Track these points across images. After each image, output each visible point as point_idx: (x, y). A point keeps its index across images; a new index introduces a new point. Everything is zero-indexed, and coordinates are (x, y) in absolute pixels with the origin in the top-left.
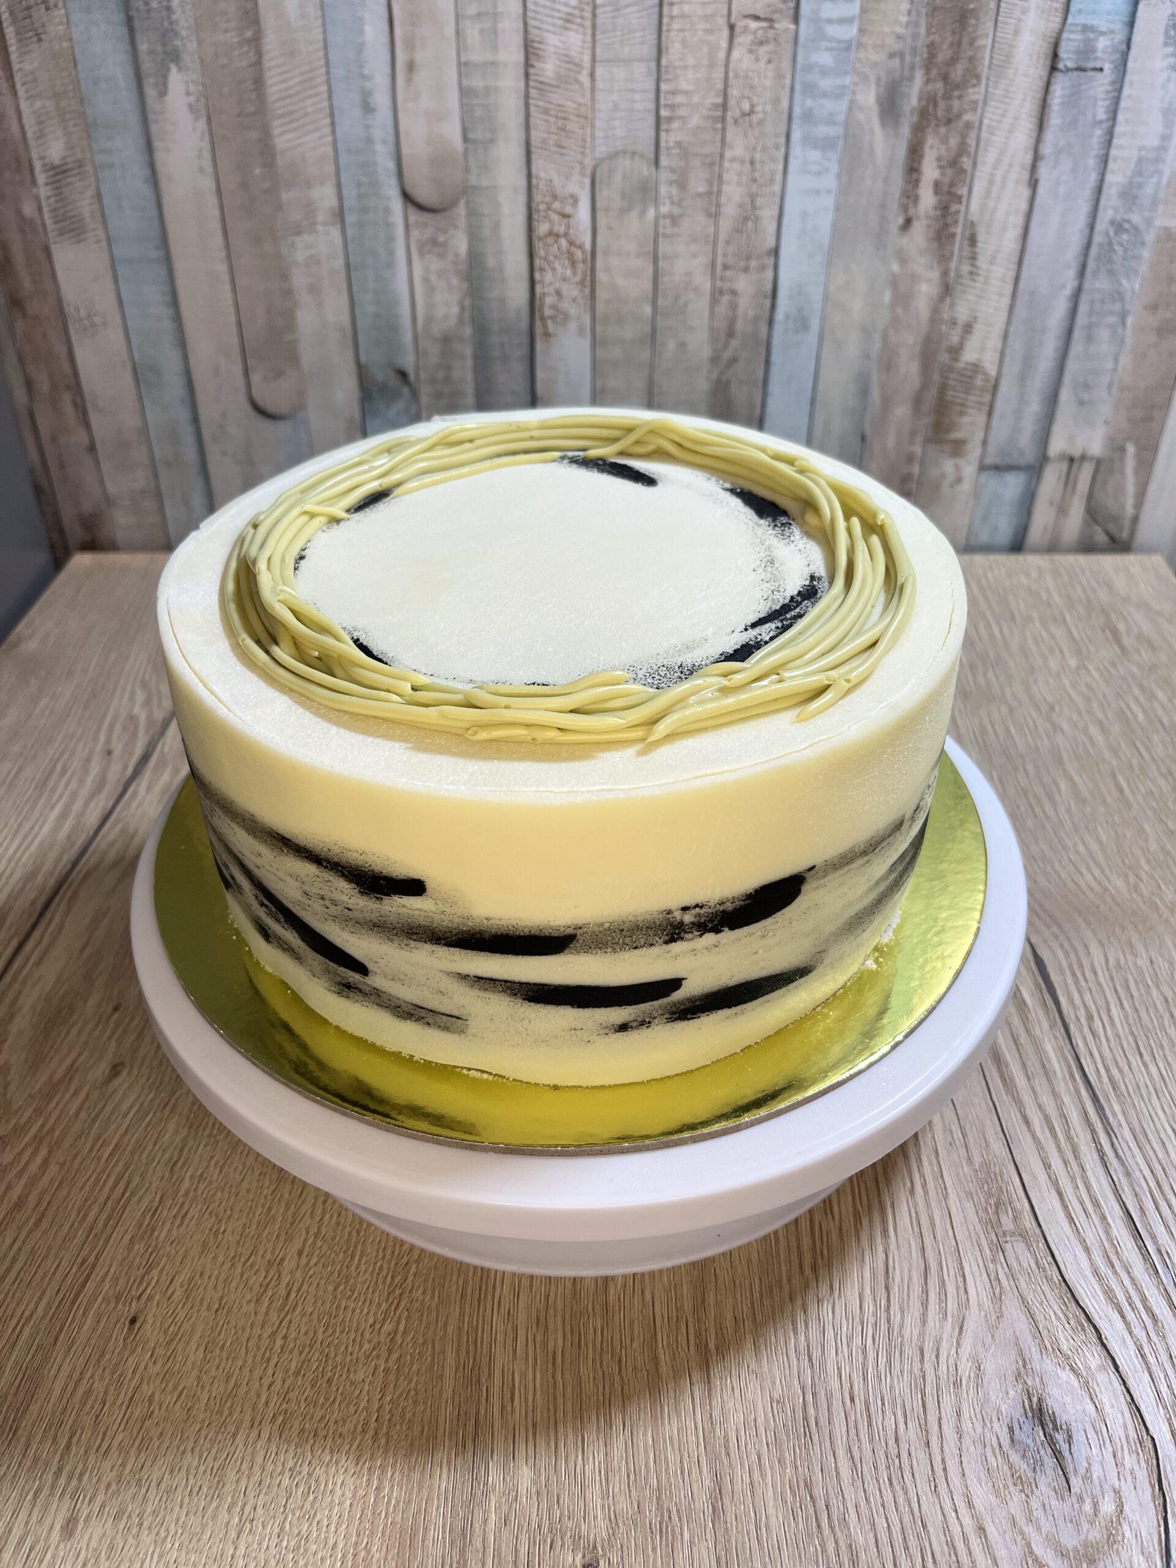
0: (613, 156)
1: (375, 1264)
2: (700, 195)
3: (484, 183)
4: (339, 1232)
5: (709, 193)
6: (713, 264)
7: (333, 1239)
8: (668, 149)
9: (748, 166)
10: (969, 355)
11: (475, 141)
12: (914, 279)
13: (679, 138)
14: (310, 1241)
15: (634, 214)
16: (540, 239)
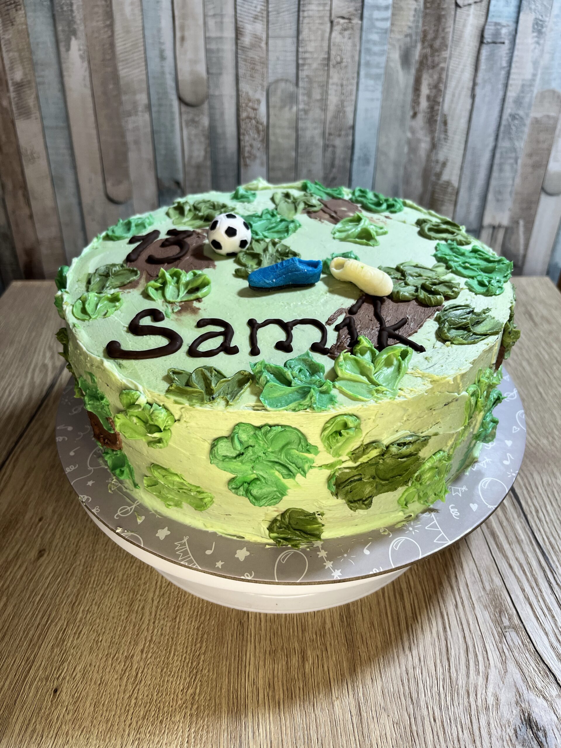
0: (277, 81)
1: (182, 656)
2: (318, 101)
3: (217, 93)
4: (162, 639)
5: (322, 100)
6: (324, 133)
7: (159, 643)
8: (302, 78)
9: (340, 88)
10: (445, 177)
11: (212, 74)
12: (419, 141)
13: (307, 74)
14: (147, 645)
15: (287, 109)
16: (243, 120)
